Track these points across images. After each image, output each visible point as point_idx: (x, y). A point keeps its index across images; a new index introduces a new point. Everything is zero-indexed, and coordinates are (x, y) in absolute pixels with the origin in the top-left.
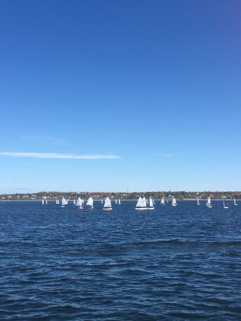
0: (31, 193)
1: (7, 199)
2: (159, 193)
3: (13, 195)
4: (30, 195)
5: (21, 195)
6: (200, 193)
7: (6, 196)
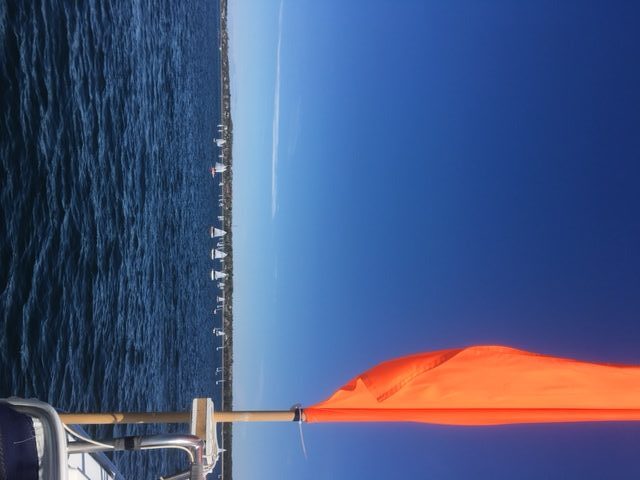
0: (231, 111)
1: (224, 82)
3: (228, 90)
4: (229, 110)
5: (228, 100)
7: (228, 82)
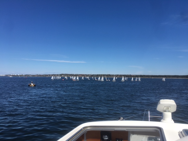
2: (101, 75)
6: (115, 75)
